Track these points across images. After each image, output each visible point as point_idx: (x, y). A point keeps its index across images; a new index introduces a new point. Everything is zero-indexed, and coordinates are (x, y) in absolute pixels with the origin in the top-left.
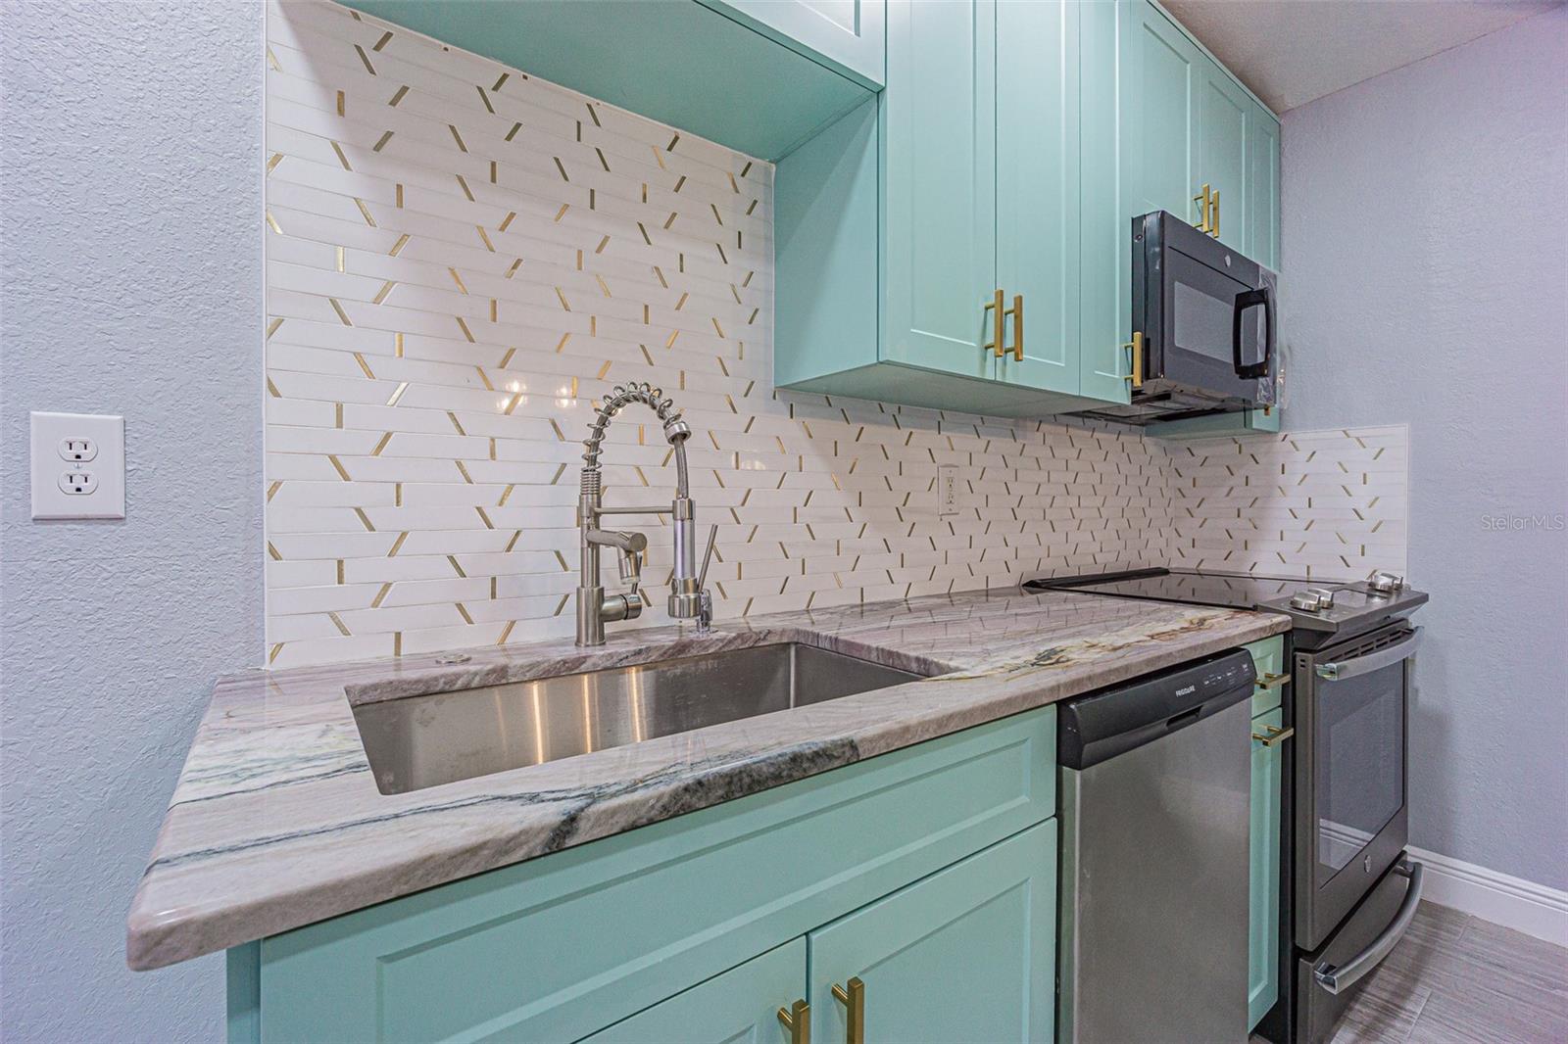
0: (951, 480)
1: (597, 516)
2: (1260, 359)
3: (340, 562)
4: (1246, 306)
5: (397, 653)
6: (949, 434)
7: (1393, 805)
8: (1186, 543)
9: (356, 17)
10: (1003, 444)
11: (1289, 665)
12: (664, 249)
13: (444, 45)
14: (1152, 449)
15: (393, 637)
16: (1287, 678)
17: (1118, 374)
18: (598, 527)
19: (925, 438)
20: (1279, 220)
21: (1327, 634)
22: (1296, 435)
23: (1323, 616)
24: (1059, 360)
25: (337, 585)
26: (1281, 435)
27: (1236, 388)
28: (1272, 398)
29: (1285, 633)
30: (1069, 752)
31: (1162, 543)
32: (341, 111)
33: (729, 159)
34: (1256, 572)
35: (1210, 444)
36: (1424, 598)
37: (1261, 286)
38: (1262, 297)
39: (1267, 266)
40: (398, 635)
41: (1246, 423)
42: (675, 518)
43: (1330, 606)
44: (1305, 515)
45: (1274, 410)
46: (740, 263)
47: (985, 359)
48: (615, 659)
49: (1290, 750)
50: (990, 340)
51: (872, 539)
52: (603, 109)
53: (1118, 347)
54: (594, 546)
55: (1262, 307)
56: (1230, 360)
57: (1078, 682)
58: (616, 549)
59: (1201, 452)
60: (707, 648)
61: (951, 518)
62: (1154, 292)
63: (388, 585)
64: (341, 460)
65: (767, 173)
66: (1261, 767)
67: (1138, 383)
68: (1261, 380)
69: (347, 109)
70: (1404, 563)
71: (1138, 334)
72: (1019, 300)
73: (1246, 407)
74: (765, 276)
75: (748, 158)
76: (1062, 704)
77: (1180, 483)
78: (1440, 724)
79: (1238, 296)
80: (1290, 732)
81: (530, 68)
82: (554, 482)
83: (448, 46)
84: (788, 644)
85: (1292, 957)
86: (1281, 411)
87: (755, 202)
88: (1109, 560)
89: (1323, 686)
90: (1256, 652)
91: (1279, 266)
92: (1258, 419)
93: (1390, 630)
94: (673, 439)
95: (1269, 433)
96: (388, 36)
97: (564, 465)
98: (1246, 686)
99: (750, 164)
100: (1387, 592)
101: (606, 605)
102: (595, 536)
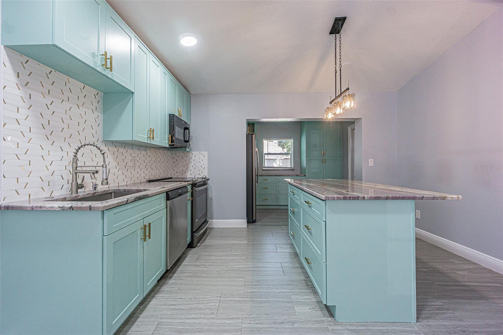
0: (135, 160)
1: (77, 167)
2: (188, 140)
3: (18, 178)
4: (186, 130)
5: (29, 199)
6: (134, 150)
7: (205, 211)
8: (175, 172)
9: (22, 56)
10: (144, 153)
11: (192, 189)
12: (82, 110)
13: (39, 63)
14: (169, 154)
15: (28, 195)
16: (192, 191)
17: (167, 142)
18: (77, 170)
19: (130, 151)
20: (190, 105)
21: (196, 184)
22: (193, 152)
23: (196, 181)
24: (158, 139)
25: (17, 184)
26: (191, 152)
27: (184, 144)
28: (189, 146)
29: (192, 184)
30: (168, 198)
31: (171, 173)
32: (18, 77)
33: (95, 91)
34: (187, 177)
35: (180, 153)
36: (209, 179)
37: (188, 127)
38: (188, 129)
39: (189, 123)
40: (30, 195)
41: (186, 150)
42: (103, 168)
43: (197, 180)
44: (194, 167)
45: (190, 148)
46: (96, 114)
47: (148, 139)
48: (84, 196)
49: (192, 201)
50: (149, 136)
51: (120, 172)
52: (70, 79)
53: (167, 137)
54: (76, 173)
55: (188, 130)
56: (183, 139)
57: (168, 189)
58: (89, 174)
59: (178, 155)
60: (99, 193)
61: (134, 168)
62: (172, 127)
63: (27, 183)
64: (18, 155)
65: (101, 94)
66: (189, 205)
67: (170, 143)
68: (188, 143)
69: (20, 76)
70: (207, 174)
71: (170, 135)
72: (153, 130)
73: (185, 147)
74: (101, 116)
75: (98, 91)
76: (167, 192)
77: (173, 160)
78: (211, 199)
79: (184, 128)
80: (192, 199)
81: (56, 70)
82: (61, 160)
83: (40, 64)
84: (112, 193)
85: (193, 233)
86: (191, 148)
87: (99, 101)
88: (162, 177)
89: (196, 192)
90: (188, 187)
91: (190, 123)
92: (188, 150)
93: (204, 183)
94: (102, 154)
95: (189, 152)
96: (28, 60)
97: (63, 157)
98: (187, 192)
99: (98, 93)
100: (205, 178)
101: (79, 186)
102: (76, 171)
